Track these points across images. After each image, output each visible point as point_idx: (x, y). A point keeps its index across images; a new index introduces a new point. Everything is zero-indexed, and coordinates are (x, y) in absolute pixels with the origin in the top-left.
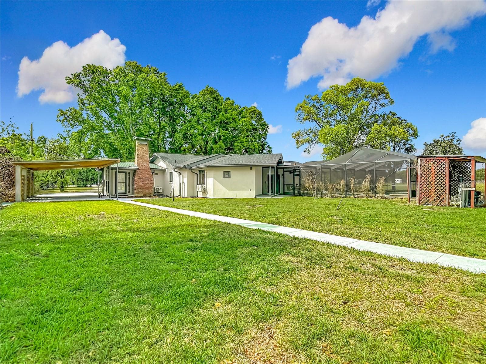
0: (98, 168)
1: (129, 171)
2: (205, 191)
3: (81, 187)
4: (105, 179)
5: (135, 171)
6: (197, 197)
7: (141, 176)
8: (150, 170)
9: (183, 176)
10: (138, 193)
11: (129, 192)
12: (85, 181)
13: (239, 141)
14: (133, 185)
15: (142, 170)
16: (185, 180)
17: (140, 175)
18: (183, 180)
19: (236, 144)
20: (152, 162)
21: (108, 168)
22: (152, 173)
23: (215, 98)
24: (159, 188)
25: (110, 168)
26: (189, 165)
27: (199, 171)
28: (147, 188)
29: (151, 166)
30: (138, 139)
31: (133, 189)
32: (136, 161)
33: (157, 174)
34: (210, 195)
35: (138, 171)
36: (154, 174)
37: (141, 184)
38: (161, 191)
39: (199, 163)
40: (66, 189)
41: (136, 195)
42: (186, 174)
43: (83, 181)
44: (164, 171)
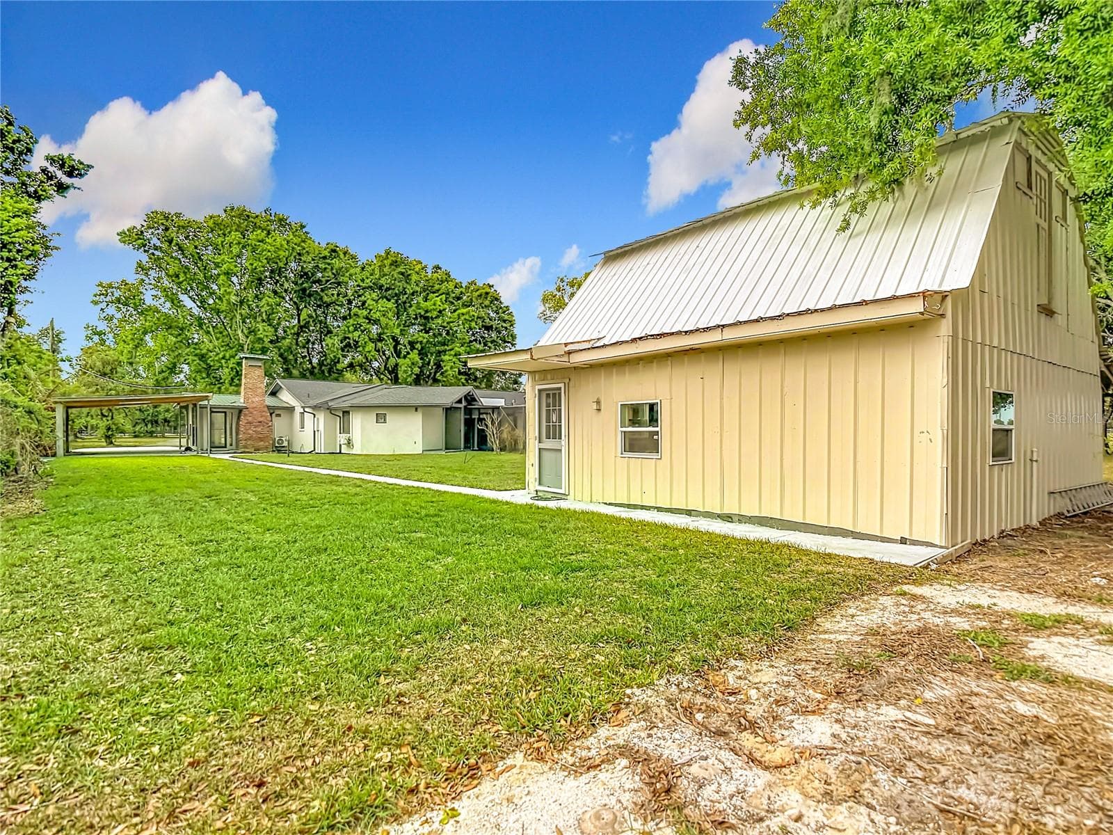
0: (179, 404)
1: (232, 410)
2: (349, 443)
3: (141, 437)
4: (191, 422)
5: (240, 411)
6: (340, 453)
7: (250, 419)
8: (266, 409)
9: (318, 419)
10: (245, 447)
11: (231, 445)
12: (149, 426)
13: (452, 353)
14: (237, 434)
15: (253, 408)
16: (321, 427)
17: (248, 418)
18: (318, 427)
19: (446, 358)
20: (274, 394)
21: (195, 405)
22: (271, 414)
23: (402, 274)
24: (284, 439)
25: (198, 407)
26: (327, 402)
27: (344, 412)
28: (261, 439)
29: (270, 401)
30: (246, 358)
31: (238, 441)
32: (242, 394)
33: (278, 415)
34: (357, 450)
35: (245, 411)
36: (274, 415)
37: (251, 432)
38: (285, 444)
39: (344, 399)
40: (117, 441)
41: (243, 450)
42: (321, 416)
43: (146, 425)
44: (291, 410)
